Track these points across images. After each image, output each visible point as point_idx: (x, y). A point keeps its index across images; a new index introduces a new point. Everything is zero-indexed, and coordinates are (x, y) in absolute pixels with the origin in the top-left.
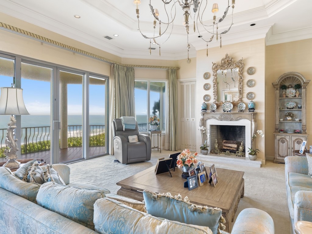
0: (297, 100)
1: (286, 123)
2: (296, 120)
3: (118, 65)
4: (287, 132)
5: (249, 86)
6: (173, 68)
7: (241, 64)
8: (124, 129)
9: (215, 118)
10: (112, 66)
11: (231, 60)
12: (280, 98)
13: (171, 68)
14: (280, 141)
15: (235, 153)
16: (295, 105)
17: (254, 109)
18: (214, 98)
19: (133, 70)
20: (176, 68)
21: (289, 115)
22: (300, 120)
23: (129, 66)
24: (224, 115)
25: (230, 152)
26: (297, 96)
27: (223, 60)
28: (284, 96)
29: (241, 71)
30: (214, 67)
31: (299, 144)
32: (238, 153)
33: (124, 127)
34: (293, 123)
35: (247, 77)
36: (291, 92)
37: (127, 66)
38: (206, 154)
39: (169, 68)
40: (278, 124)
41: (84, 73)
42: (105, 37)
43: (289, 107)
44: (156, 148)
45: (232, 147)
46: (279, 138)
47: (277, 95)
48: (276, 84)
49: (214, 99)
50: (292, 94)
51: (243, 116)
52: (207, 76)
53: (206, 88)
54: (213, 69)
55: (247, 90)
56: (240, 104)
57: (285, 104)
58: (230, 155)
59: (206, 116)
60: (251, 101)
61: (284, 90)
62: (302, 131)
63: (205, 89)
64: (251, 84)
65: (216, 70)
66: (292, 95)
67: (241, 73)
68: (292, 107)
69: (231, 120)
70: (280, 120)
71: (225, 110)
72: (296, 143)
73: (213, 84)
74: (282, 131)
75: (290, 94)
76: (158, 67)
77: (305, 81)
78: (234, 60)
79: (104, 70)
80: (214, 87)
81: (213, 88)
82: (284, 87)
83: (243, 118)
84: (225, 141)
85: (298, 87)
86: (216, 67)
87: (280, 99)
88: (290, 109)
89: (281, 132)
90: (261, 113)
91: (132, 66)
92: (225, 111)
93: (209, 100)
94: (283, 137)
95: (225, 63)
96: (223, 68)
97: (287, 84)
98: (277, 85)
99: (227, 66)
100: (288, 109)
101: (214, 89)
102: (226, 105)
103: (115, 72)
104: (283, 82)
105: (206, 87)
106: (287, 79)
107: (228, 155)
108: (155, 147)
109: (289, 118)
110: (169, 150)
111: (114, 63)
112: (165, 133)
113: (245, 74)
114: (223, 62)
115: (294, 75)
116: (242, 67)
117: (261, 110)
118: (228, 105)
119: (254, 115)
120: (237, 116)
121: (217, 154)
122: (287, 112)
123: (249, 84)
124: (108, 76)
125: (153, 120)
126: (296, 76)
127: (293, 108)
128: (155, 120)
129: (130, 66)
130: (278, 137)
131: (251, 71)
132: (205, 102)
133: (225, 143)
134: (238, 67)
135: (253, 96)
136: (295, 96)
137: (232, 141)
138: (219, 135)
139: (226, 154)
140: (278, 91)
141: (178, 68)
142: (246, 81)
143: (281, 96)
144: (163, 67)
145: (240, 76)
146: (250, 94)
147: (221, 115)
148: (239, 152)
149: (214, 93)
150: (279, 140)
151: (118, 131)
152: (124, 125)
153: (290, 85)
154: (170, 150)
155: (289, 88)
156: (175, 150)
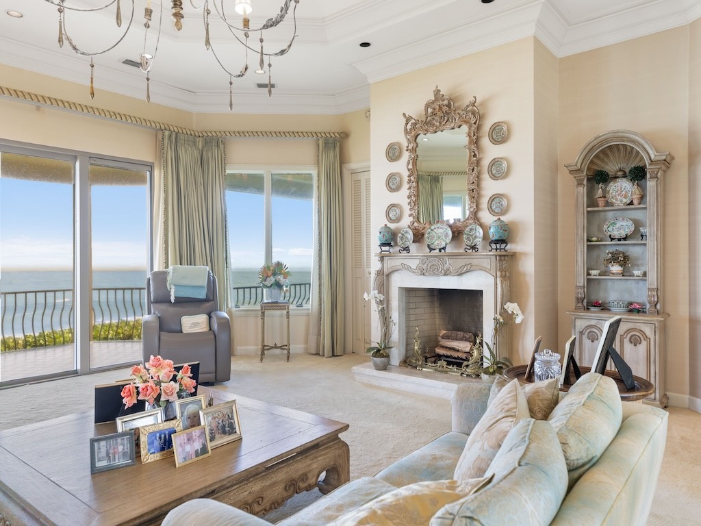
0: (638, 215)
1: (610, 283)
2: (636, 273)
3: (176, 134)
4: (610, 310)
5: (494, 177)
6: (328, 135)
7: (473, 117)
8: (173, 299)
9: (408, 268)
10: (160, 137)
11: (449, 106)
12: (589, 209)
13: (323, 135)
14: (584, 336)
15: (459, 365)
16: (633, 229)
17: (507, 244)
18: (410, 213)
19: (221, 146)
20: (337, 135)
21: (614, 258)
22: (645, 274)
23: (210, 135)
24: (430, 259)
25: (449, 363)
26: (635, 202)
27: (428, 106)
28: (601, 202)
29: (472, 134)
30: (409, 127)
31: (635, 345)
32: (467, 366)
33: (172, 294)
34: (629, 282)
35: (491, 152)
36: (622, 189)
37: (205, 134)
38: (385, 368)
39: (319, 135)
40: (582, 284)
41: (74, 155)
42: (124, 62)
43: (616, 234)
44: (281, 348)
45: (458, 351)
46: (583, 327)
47: (580, 200)
48: (575, 168)
49: (410, 216)
50: (626, 197)
51: (475, 262)
52: (393, 153)
53: (392, 186)
54: (406, 132)
55: (490, 187)
56: (471, 230)
57: (605, 227)
58: (446, 372)
59: (390, 263)
60: (496, 218)
61: (600, 185)
62: (648, 306)
63: (390, 187)
64: (500, 170)
65: (413, 133)
66: (624, 200)
67: (475, 141)
68: (623, 234)
69: (445, 275)
70: (589, 274)
71: (432, 246)
72: (626, 341)
73: (408, 173)
74: (596, 305)
75: (619, 197)
76: (287, 134)
77: (653, 157)
78: (456, 105)
79: (136, 148)
80: (410, 181)
81: (408, 186)
82: (599, 177)
83: (476, 268)
84: (444, 332)
85: (638, 174)
86: (415, 128)
87: (588, 212)
88: (619, 240)
89: (593, 309)
90: (525, 254)
91: (218, 134)
92: (431, 249)
93: (398, 219)
94: (593, 322)
95: (434, 114)
96: (430, 129)
97: (611, 167)
98: (579, 170)
99: (440, 123)
100: (612, 239)
101: (409, 188)
102: (435, 230)
103: (167, 151)
104: (596, 161)
105: (393, 183)
106: (609, 152)
107: (442, 372)
108: (276, 345)
109: (616, 268)
110: (317, 354)
111: (163, 127)
112: (310, 308)
113: (485, 142)
114: (430, 110)
115: (623, 141)
116: (475, 123)
117: (526, 245)
118: (443, 231)
119: (503, 258)
120: (461, 262)
121: (416, 367)
122: (610, 248)
123: (494, 172)
124: (150, 163)
125: (270, 273)
126: (628, 141)
127: (625, 239)
128: (274, 274)
129: (214, 134)
130: (581, 324)
131: (500, 135)
132: (390, 225)
133: (443, 337)
134: (466, 122)
135: (505, 202)
136: (631, 203)
137: (462, 333)
138: (437, 315)
139: (436, 370)
140: (581, 188)
141: (345, 135)
142: (486, 163)
143: (592, 202)
144: (301, 134)
145: (470, 149)
146: (497, 200)
147: (423, 260)
148: (469, 363)
149: (409, 201)
150: (581, 333)
151: (157, 302)
152: (173, 287)
153: (620, 170)
154: (321, 353)
155: (616, 177)
156: (333, 355)
